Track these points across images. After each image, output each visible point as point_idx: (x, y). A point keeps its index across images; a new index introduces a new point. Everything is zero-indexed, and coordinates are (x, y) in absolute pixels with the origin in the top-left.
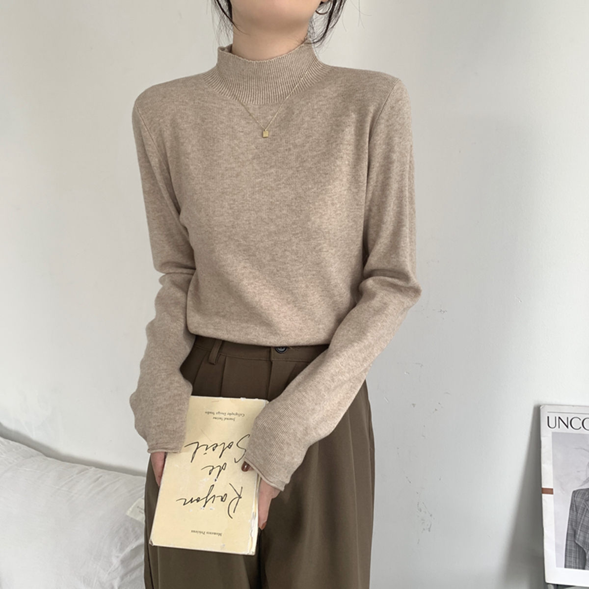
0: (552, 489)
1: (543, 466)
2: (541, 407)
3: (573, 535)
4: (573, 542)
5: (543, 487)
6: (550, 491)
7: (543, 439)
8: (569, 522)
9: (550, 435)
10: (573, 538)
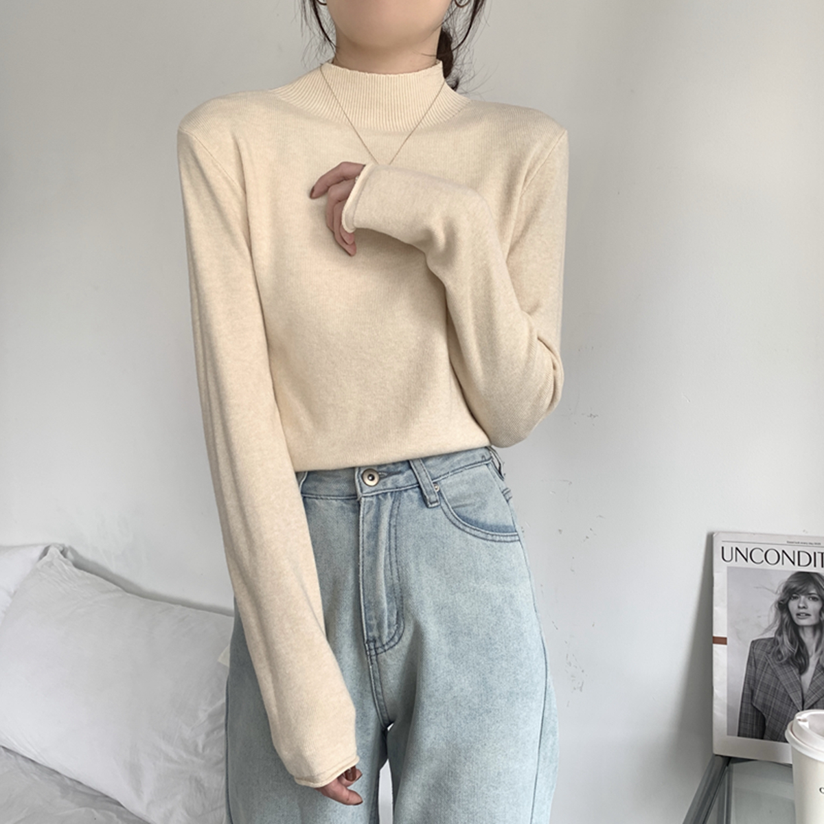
0: (725, 639)
1: (716, 609)
2: (714, 535)
3: (750, 696)
4: (750, 705)
5: (715, 635)
6: (723, 641)
7: (716, 575)
8: (745, 680)
9: (725, 570)
10: (750, 700)
